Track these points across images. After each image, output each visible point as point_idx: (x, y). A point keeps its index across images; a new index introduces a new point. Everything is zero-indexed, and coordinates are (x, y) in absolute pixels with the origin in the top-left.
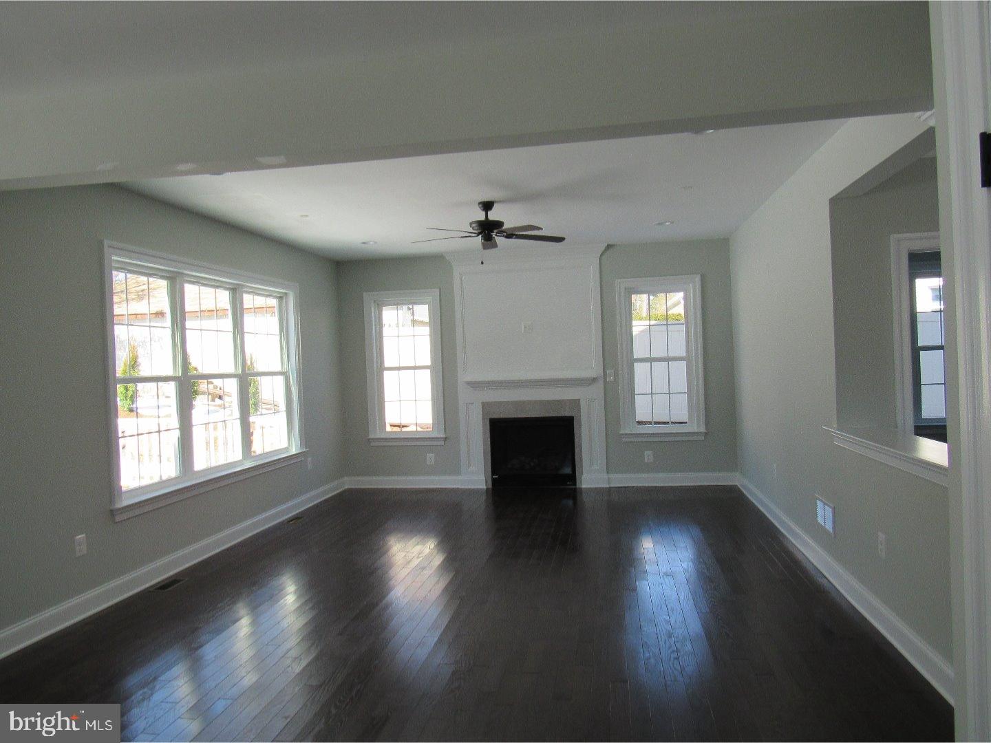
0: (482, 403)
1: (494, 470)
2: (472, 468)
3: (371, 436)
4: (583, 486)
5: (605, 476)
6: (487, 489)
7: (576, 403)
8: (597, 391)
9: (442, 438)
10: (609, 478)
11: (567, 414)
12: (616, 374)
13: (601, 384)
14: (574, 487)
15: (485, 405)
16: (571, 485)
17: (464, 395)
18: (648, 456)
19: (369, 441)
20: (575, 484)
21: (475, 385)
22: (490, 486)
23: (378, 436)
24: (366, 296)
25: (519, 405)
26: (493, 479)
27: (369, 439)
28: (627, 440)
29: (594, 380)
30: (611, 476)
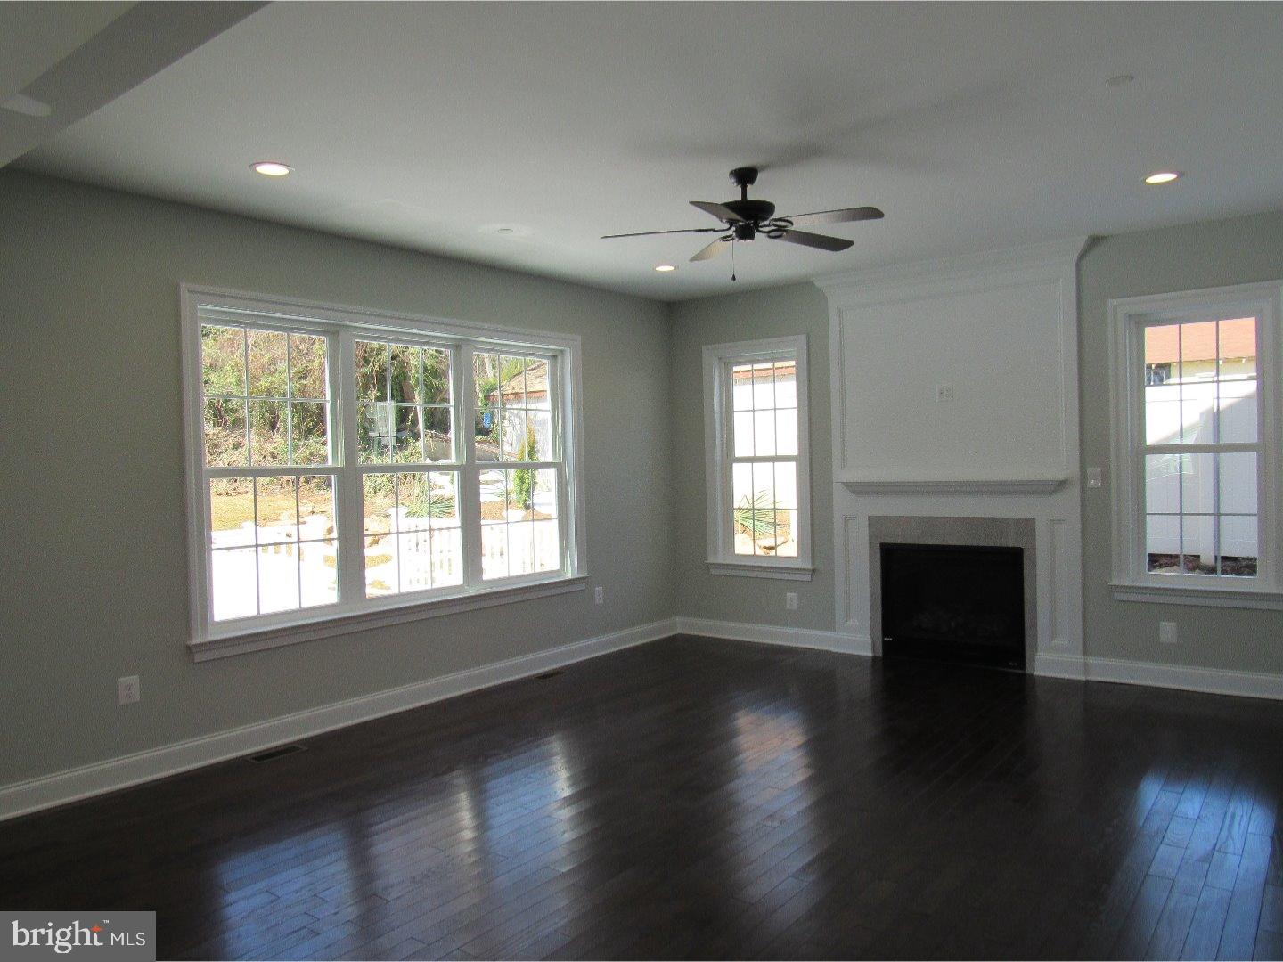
0: (870, 518)
1: (886, 630)
2: (853, 622)
3: (711, 560)
4: (1039, 671)
5: (1078, 658)
6: (874, 659)
7: (1028, 525)
8: (1068, 504)
9: (808, 570)
10: (1086, 664)
11: (1011, 543)
12: (1105, 476)
13: (1074, 493)
14: (1020, 671)
15: (874, 521)
16: (1014, 667)
17: (842, 502)
18: (1168, 631)
19: (708, 566)
20: (1022, 665)
21: (858, 488)
22: (880, 653)
23: (720, 561)
24: (706, 351)
25: (929, 522)
26: (884, 643)
27: (708, 565)
28: (1125, 597)
29: (1061, 485)
30: (1092, 660)
